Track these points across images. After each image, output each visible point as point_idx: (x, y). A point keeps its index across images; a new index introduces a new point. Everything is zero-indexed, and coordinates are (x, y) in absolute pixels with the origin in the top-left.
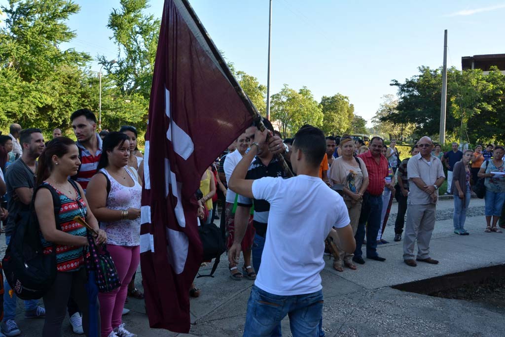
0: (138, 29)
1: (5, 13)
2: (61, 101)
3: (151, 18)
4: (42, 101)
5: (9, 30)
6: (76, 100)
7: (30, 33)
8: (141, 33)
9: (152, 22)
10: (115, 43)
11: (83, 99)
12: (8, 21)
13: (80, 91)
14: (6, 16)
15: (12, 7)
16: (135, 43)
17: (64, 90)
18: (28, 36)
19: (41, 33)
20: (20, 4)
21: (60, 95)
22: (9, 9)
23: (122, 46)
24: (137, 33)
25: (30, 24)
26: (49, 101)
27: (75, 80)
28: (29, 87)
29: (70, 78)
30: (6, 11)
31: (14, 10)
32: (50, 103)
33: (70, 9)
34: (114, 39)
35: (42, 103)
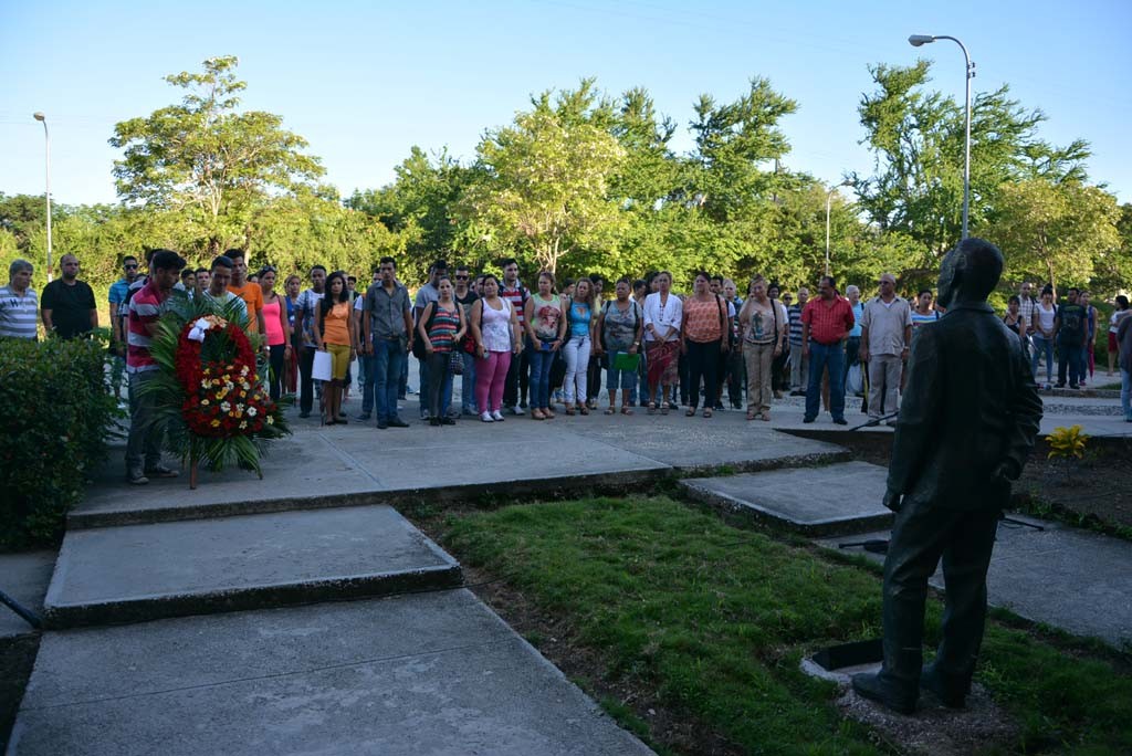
0: (913, 121)
1: (695, 130)
2: (770, 249)
3: (935, 100)
4: (739, 251)
5: (698, 153)
6: (794, 246)
7: (722, 154)
8: (917, 127)
9: (936, 105)
10: (870, 149)
11: (804, 246)
12: (699, 140)
13: (801, 232)
14: (696, 133)
15: (703, 119)
16: (908, 145)
17: (776, 234)
18: (721, 159)
19: (738, 150)
20: (713, 114)
21: (770, 241)
22: (699, 122)
23: (883, 154)
24: (912, 126)
25: (725, 139)
26: (749, 249)
27: (795, 216)
28: (709, 233)
29: (786, 213)
30: (696, 127)
31: (705, 124)
32: (753, 255)
33: (779, 109)
34: (868, 144)
35: (739, 254)
